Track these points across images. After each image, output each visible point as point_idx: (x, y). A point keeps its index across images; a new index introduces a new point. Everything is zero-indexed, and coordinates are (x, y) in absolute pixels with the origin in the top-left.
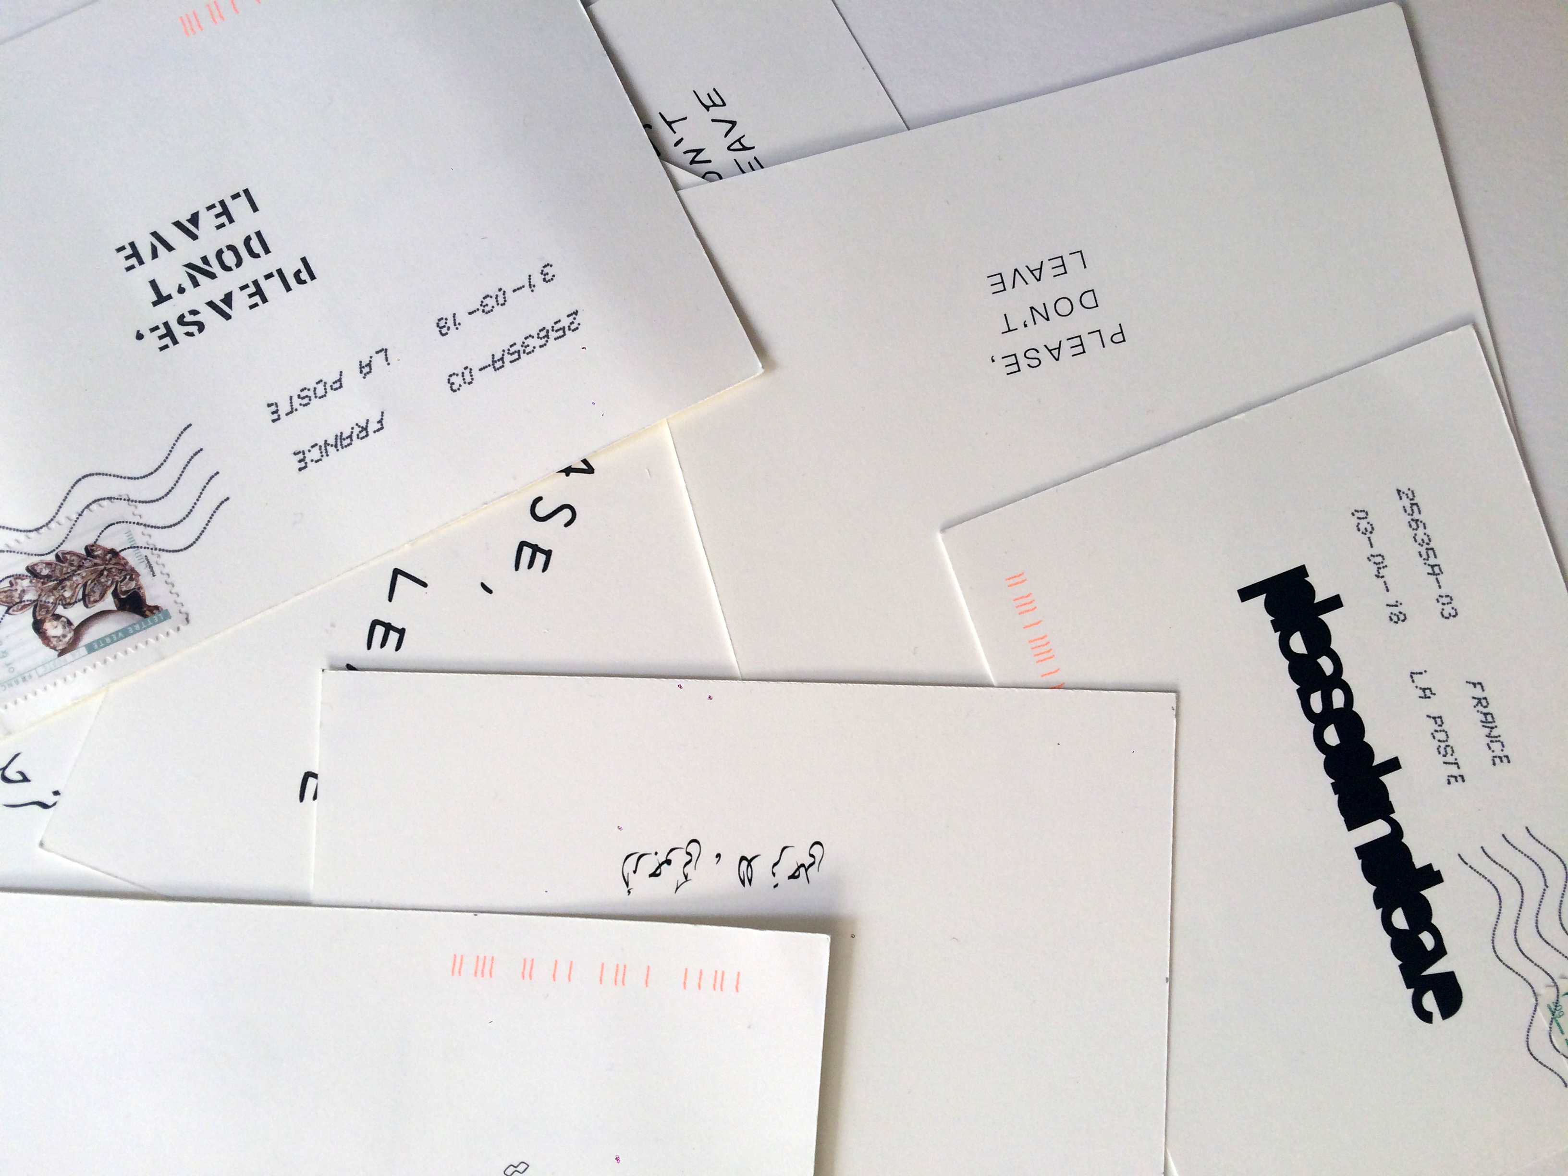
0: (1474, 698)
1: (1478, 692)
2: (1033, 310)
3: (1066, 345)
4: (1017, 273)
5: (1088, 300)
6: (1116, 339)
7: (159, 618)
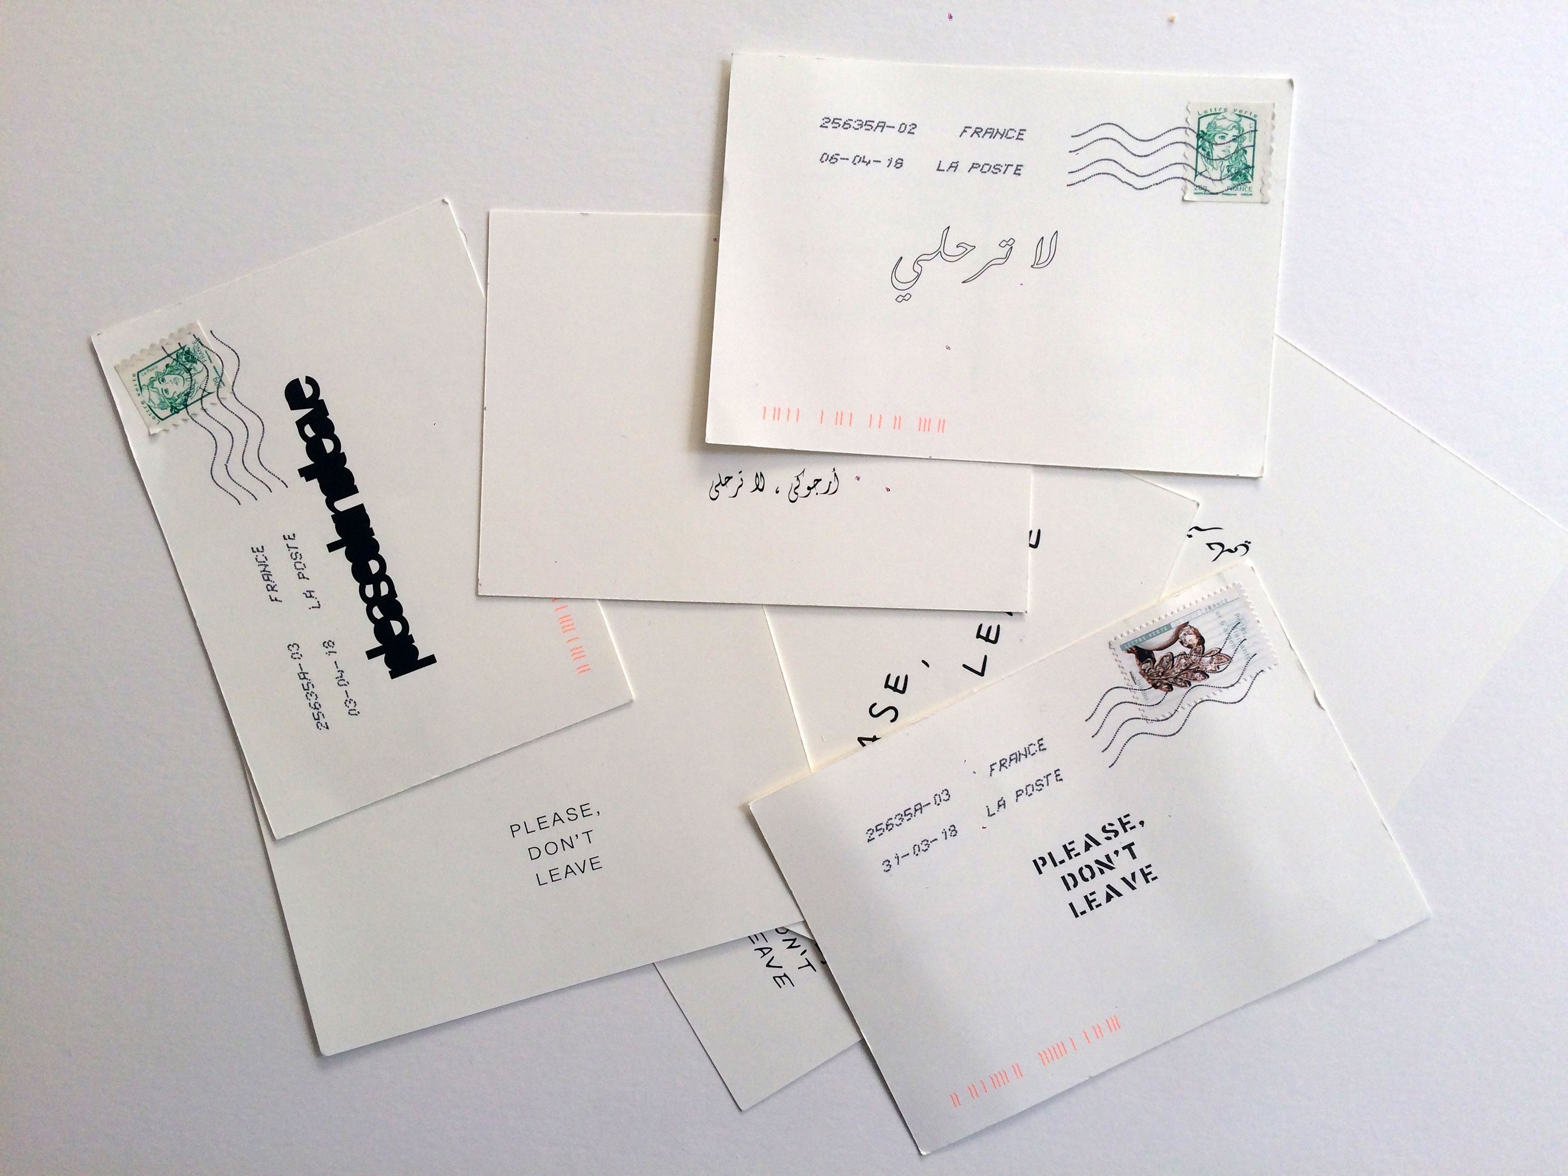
0: (277, 591)
1: (274, 595)
2: (571, 845)
3: (550, 822)
4: (582, 870)
5: (535, 854)
6: (516, 828)
7: (1127, 646)
